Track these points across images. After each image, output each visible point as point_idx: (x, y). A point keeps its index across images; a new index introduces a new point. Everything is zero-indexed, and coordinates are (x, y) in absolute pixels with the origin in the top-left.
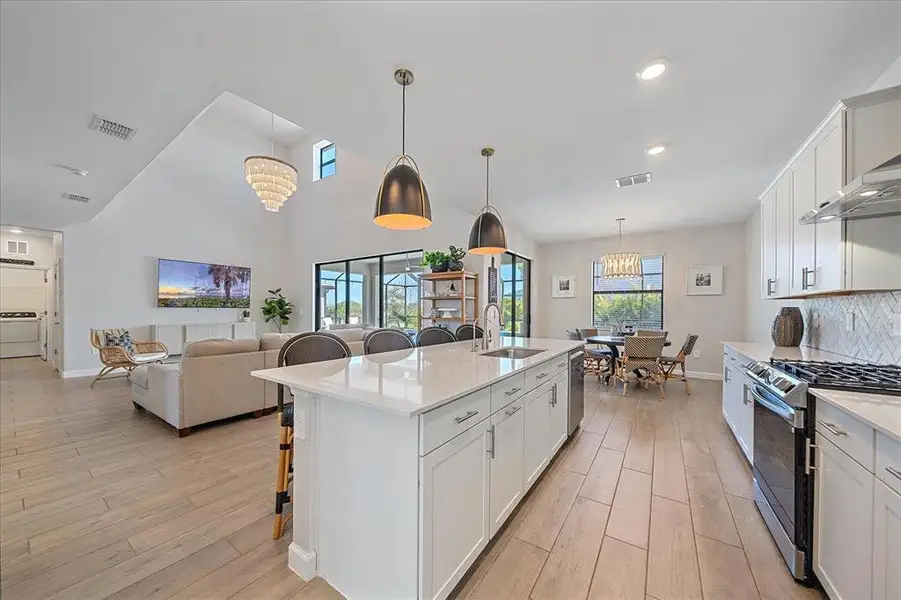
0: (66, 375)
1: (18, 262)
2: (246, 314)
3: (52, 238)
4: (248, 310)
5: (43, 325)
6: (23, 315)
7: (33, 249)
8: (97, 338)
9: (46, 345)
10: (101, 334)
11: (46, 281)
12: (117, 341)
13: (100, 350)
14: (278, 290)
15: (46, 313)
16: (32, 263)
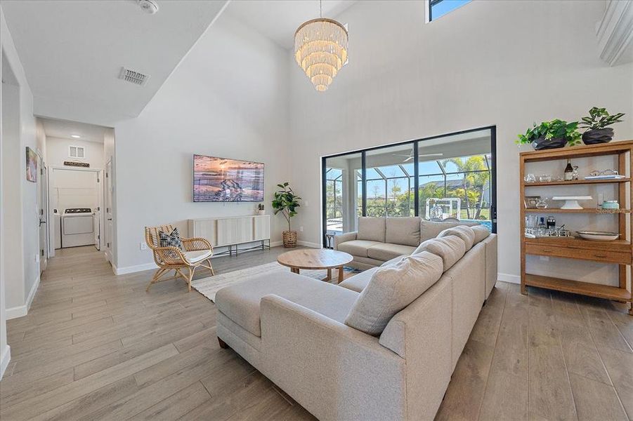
0: (120, 271)
1: (77, 165)
2: (261, 208)
3: (103, 144)
4: (262, 203)
5: (96, 219)
6: (82, 211)
7: (89, 154)
8: (151, 236)
9: (99, 237)
10: (153, 233)
11: (98, 181)
12: (169, 239)
13: (154, 251)
14: (286, 184)
15: (99, 209)
16: (88, 165)
